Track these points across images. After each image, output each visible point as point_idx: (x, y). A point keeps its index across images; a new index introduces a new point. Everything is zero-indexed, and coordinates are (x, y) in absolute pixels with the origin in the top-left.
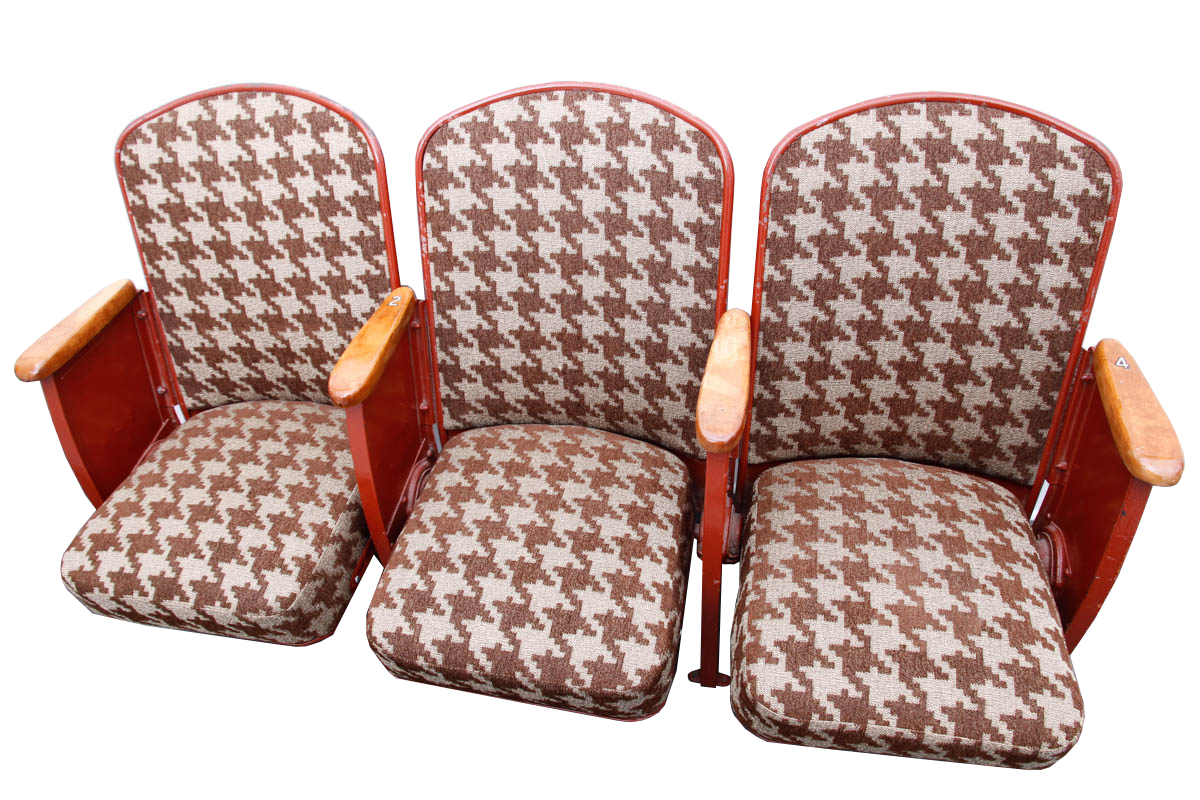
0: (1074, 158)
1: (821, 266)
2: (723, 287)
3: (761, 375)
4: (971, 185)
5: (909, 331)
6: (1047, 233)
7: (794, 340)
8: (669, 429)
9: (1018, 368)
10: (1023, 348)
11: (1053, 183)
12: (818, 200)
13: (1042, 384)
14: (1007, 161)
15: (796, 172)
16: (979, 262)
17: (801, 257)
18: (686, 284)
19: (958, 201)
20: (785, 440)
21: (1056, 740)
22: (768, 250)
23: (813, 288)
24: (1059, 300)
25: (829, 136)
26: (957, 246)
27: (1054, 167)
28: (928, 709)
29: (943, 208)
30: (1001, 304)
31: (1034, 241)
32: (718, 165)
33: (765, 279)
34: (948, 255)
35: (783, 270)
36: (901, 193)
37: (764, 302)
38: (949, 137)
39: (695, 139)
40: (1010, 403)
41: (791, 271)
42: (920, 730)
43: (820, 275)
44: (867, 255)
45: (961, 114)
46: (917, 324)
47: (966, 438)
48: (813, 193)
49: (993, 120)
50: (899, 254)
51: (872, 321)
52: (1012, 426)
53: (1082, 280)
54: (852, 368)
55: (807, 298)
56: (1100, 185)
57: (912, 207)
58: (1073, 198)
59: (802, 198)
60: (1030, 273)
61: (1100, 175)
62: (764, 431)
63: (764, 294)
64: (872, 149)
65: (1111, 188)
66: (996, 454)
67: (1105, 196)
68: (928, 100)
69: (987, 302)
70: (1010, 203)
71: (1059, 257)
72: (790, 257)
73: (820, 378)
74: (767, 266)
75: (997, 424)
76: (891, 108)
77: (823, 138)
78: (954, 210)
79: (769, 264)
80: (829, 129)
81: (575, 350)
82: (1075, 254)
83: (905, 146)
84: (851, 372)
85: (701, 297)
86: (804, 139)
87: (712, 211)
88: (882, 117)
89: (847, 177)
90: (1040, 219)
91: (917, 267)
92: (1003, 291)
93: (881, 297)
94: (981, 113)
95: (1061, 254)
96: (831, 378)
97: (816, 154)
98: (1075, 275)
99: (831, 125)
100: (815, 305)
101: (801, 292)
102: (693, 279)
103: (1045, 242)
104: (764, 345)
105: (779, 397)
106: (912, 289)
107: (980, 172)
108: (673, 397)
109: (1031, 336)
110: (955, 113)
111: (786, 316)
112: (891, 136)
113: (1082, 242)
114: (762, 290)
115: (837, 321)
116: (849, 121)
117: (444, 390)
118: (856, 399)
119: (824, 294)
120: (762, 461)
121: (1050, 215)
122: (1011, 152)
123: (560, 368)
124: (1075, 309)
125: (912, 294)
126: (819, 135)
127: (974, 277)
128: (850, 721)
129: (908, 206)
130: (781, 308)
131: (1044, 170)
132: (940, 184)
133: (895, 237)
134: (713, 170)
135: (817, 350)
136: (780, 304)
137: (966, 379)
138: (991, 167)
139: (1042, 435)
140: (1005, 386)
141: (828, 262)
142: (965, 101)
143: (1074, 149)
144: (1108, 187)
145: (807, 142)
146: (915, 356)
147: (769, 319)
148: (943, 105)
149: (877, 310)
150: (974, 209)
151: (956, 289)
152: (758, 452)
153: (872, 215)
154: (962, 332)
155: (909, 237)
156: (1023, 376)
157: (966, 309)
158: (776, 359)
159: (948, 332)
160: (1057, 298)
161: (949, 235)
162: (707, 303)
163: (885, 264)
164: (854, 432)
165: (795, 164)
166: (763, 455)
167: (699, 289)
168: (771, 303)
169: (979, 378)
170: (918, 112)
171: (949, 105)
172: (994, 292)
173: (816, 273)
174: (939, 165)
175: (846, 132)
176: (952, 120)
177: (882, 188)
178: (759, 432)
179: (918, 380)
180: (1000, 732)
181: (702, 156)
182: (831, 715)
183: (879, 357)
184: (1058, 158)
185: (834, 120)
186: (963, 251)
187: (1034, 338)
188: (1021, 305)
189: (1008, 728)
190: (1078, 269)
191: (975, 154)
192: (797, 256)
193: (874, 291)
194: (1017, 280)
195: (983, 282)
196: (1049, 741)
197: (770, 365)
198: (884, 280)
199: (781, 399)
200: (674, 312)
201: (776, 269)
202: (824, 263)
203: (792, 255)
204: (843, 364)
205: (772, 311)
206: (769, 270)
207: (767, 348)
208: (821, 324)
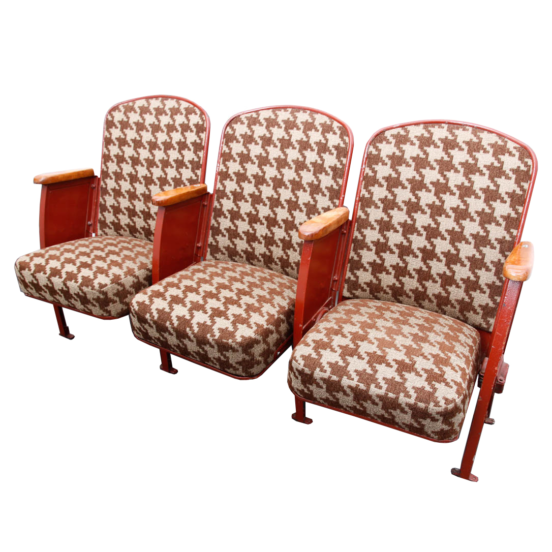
0: (514, 151)
1: (388, 192)
2: (341, 198)
3: (354, 246)
4: (464, 161)
5: (429, 232)
6: (499, 187)
7: (371, 229)
9: (483, 258)
10: (486, 247)
11: (503, 162)
12: (389, 159)
13: (496, 269)
14: (482, 151)
15: (380, 146)
16: (465, 199)
17: (378, 186)
18: (326, 195)
19: (457, 168)
20: (362, 285)
21: (439, 402)
22: (364, 182)
23: (382, 202)
24: (505, 222)
25: (399, 133)
26: (455, 190)
27: (504, 155)
28: (376, 377)
29: (449, 171)
30: (475, 222)
31: (493, 190)
32: (347, 141)
33: (361, 196)
34: (450, 194)
35: (369, 192)
36: (430, 162)
37: (359, 208)
38: (456, 139)
39: (340, 130)
40: (479, 279)
41: (373, 193)
42: (368, 386)
43: (386, 197)
44: (411, 190)
45: (464, 130)
46: (433, 228)
47: (457, 298)
48: (387, 156)
49: (478, 134)
50: (426, 191)
51: (410, 224)
52: (480, 292)
53: (517, 213)
55: (379, 207)
56: (526, 165)
57: (435, 169)
58: (513, 170)
59: (382, 158)
60: (490, 206)
61: (526, 160)
63: (360, 203)
64: (418, 140)
65: (531, 166)
66: (472, 310)
67: (529, 170)
68: (449, 123)
69: (468, 220)
70: (482, 171)
71: (505, 199)
72: (373, 186)
73: (382, 252)
74: (362, 190)
75: (472, 291)
76: (431, 125)
77: (396, 133)
78: (455, 172)
79: (364, 189)
80: (400, 130)
81: (272, 226)
82: (513, 198)
83: (434, 141)
84: (398, 250)
85: (332, 203)
86: (386, 132)
87: (342, 161)
88: (426, 128)
89: (404, 151)
90: (496, 179)
91: (435, 199)
92: (477, 215)
93: (416, 212)
94: (473, 130)
95: (506, 198)
96: (388, 252)
97: (391, 139)
98: (513, 210)
99: (401, 128)
100: (383, 212)
101: (377, 204)
102: (329, 193)
103: (498, 191)
104: (357, 230)
106: (431, 209)
107: (469, 155)
109: (490, 241)
110: (461, 130)
111: (369, 216)
112: (429, 136)
113: (516, 192)
114: (359, 201)
115: (393, 221)
116: (409, 128)
117: (210, 240)
118: (400, 267)
119: (388, 206)
121: (501, 177)
122: (484, 147)
123: (264, 235)
124: (514, 228)
125: (431, 212)
126: (395, 132)
127: (462, 207)
128: (335, 375)
129: (432, 168)
130: (367, 211)
131: (499, 156)
132: (449, 159)
133: (425, 182)
134: (345, 143)
135: (382, 236)
136: (366, 209)
137: (457, 262)
138: (474, 154)
139: (496, 300)
140: (477, 268)
141: (391, 190)
142: (467, 125)
143: (515, 148)
144: (530, 166)
145: (388, 134)
146: (431, 246)
147: (361, 216)
148: (456, 126)
149: (413, 219)
150: (464, 173)
151: (453, 212)
152: (349, 290)
153: (414, 170)
154: (455, 235)
155: (432, 183)
156: (486, 263)
157: (458, 223)
159: (448, 235)
160: (504, 221)
161: (451, 184)
162: (334, 206)
163: (419, 195)
164: (399, 287)
165: (381, 142)
166: (351, 293)
167: (331, 199)
168: (363, 209)
169: (463, 262)
170: (443, 127)
171: (459, 126)
172: (472, 215)
173: (385, 195)
174: (449, 151)
175: (407, 132)
176: (459, 132)
177: (421, 158)
178: (350, 278)
179: (432, 260)
180: (410, 393)
181: (341, 137)
182: (326, 370)
183: (413, 244)
184: (506, 151)
185: (402, 126)
186: (458, 193)
187: (492, 242)
188: (485, 223)
189: (415, 392)
190: (515, 207)
191: (467, 147)
192: (376, 186)
193: (412, 208)
194: (483, 210)
195: (467, 209)
196: (434, 402)
198: (418, 203)
199: (362, 260)
200: (318, 209)
201: (366, 191)
202: (389, 190)
203: (374, 185)
204: (394, 246)
205: (363, 212)
206: (364, 192)
207: (358, 232)
208: (385, 222)
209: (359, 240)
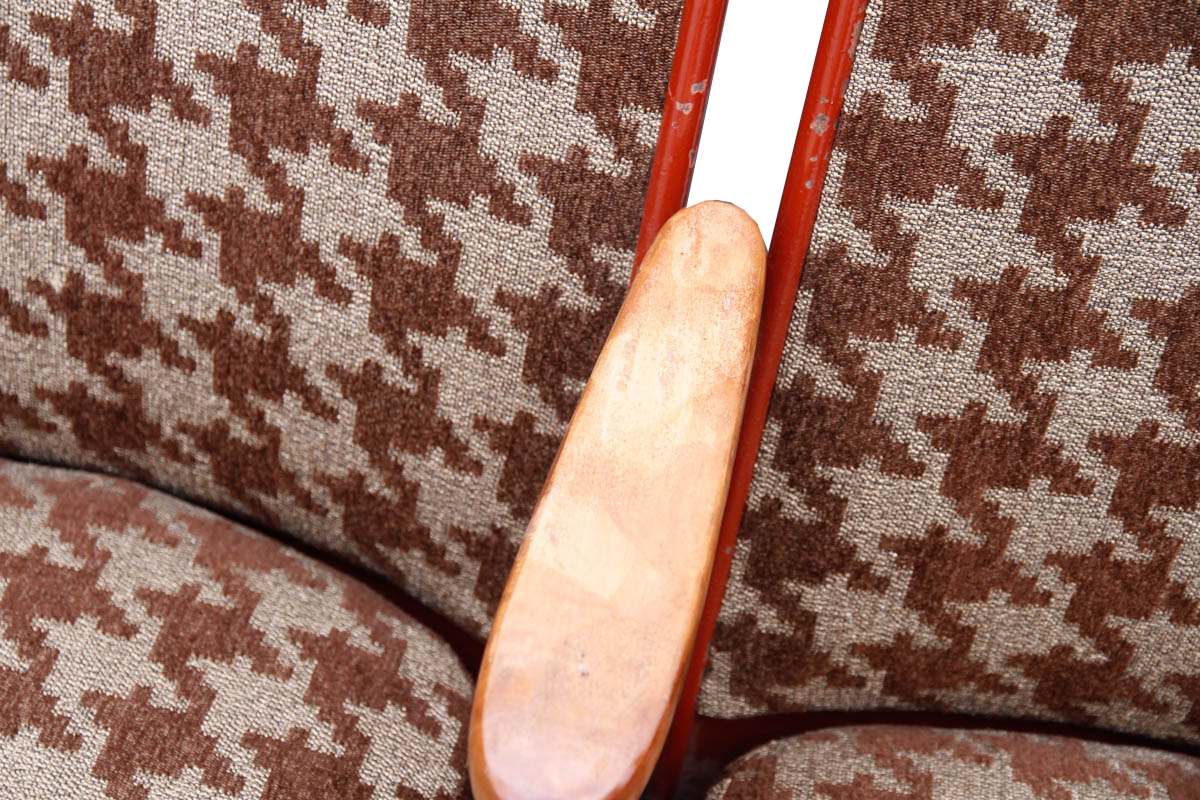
1: (1075, 89)
2: (685, 108)
3: (786, 437)
7: (922, 340)
8: (434, 555)
17: (1002, 44)
18: (549, 73)
20: (839, 658)
23: (1027, 164)
33: (852, 101)
35: (922, 83)
37: (831, 188)
41: (952, 91)
43: (1061, 123)
54: (1125, 464)
55: (998, 201)
62: (768, 620)
63: (838, 159)
72: (960, 38)
73: (996, 481)
74: (863, 60)
79: (875, 54)
81: (116, 232)
84: (1115, 475)
85: (602, 128)
96: (1040, 484)
100: (1024, 230)
101: (978, 174)
102: (577, 56)
104: (811, 338)
105: (837, 522)
108: (457, 455)
111: (908, 253)
114: (832, 140)
115: (1096, 294)
118: (1118, 565)
119: (1063, 194)
120: (749, 711)
123: (58, 283)
130: (893, 221)
135: (1004, 385)
136: (889, 204)
141: (1104, 78)
147: (843, 250)
152: (737, 685)
158: (848, 394)
162: (619, 154)
164: (1093, 666)
166: (755, 697)
167: (596, 99)
168: (861, 197)
173: (1047, 114)
178: (750, 620)
192: (985, 40)
197: (822, 410)
199: (845, 528)
200: (492, 166)
201: (897, 76)
202: (1085, 79)
203: (967, 33)
204: (1092, 444)
205: (858, 225)
206: (870, 76)
207: (818, 350)
208: (1033, 300)
209: (822, 407)
